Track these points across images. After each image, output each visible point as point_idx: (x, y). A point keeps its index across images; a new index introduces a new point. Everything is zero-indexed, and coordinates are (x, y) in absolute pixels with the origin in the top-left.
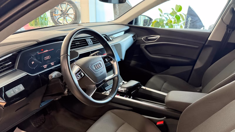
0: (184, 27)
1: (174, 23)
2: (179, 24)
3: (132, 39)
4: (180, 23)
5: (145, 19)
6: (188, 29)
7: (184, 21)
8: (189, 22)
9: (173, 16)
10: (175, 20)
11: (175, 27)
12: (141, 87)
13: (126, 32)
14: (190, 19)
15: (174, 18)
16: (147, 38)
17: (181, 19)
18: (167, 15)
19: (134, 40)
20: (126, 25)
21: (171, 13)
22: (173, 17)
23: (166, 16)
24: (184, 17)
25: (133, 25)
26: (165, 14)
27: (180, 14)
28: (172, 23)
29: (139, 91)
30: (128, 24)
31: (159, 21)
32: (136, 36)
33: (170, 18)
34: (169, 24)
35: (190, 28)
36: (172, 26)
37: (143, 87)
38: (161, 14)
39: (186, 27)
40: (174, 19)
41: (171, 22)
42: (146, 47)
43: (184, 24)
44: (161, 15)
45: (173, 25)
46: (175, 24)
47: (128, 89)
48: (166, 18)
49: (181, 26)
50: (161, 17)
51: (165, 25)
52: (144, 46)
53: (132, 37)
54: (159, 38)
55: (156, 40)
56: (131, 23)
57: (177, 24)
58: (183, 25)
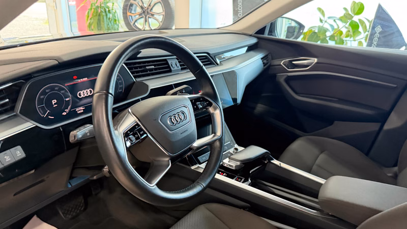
0: (365, 44)
1: (347, 36)
2: (357, 38)
3: (260, 62)
4: (358, 36)
5: (290, 25)
6: (374, 49)
7: (367, 33)
8: (377, 35)
9: (346, 23)
10: (349, 31)
11: (347, 43)
12: (272, 161)
13: (251, 48)
14: (379, 29)
15: (347, 26)
16: (291, 61)
17: (361, 29)
18: (334, 21)
19: (264, 66)
20: (251, 35)
21: (342, 17)
22: (344, 24)
23: (331, 22)
24: (368, 24)
25: (266, 35)
26: (329, 18)
27: (360, 20)
28: (343, 35)
29: (266, 169)
30: (256, 33)
31: (316, 31)
32: (270, 57)
33: (338, 27)
34: (336, 38)
35: (378, 46)
36: (342, 42)
37: (275, 162)
38: (322, 18)
39: (370, 45)
40: (346, 28)
41: (341, 33)
42: (289, 80)
43: (366, 40)
44: (321, 21)
45: (344, 39)
46: (348, 39)
47: (243, 163)
48: (331, 26)
49: (360, 43)
50: (321, 24)
51: (330, 39)
52: (285, 77)
53: (262, 59)
54: (316, 63)
55: (308, 66)
56: (261, 31)
57: (352, 39)
58: (363, 41)
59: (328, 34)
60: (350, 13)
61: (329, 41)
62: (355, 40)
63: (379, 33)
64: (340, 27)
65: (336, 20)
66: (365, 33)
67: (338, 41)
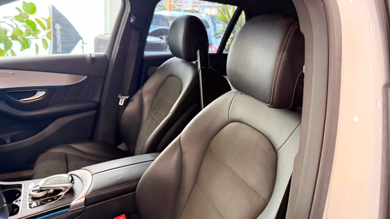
59: (9, 34)
60: (24, 12)
61: (13, 41)
62: (37, 38)
63: (60, 30)
64: (19, 26)
65: (13, 20)
66: (44, 30)
67: (22, 40)
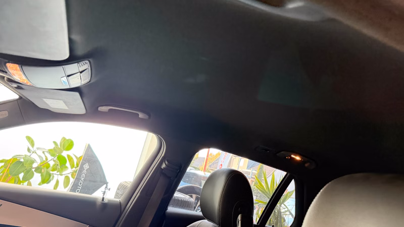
4: (65, 171)
7: (74, 169)
8: (85, 172)
9: (54, 156)
21: (51, 150)
26: (38, 149)
27: (68, 156)
31: (22, 160)
33: (47, 159)
40: (54, 160)
41: (48, 166)
44: (29, 150)
45: (51, 172)
46: (55, 172)
48: (40, 156)
57: (58, 173)
59: (35, 165)
62: (61, 175)
63: (87, 170)
65: (45, 152)
67: (45, 174)
